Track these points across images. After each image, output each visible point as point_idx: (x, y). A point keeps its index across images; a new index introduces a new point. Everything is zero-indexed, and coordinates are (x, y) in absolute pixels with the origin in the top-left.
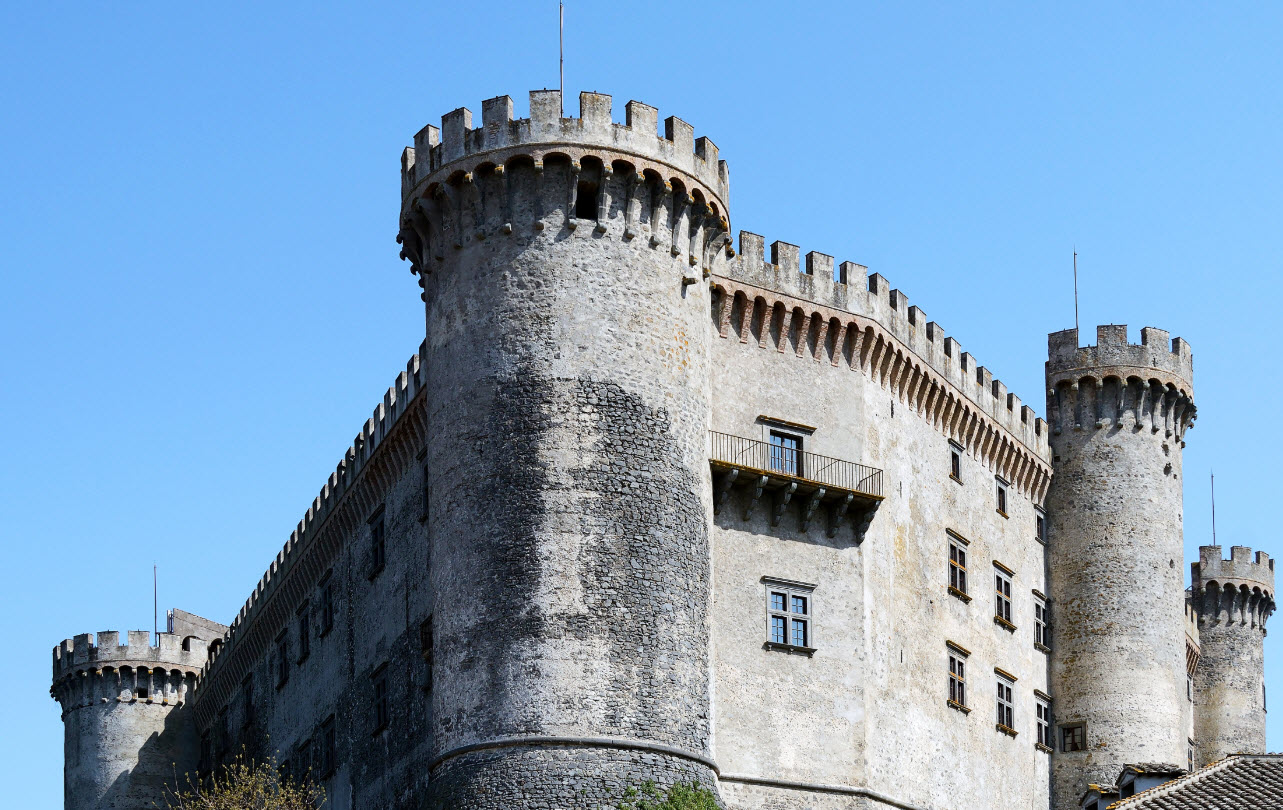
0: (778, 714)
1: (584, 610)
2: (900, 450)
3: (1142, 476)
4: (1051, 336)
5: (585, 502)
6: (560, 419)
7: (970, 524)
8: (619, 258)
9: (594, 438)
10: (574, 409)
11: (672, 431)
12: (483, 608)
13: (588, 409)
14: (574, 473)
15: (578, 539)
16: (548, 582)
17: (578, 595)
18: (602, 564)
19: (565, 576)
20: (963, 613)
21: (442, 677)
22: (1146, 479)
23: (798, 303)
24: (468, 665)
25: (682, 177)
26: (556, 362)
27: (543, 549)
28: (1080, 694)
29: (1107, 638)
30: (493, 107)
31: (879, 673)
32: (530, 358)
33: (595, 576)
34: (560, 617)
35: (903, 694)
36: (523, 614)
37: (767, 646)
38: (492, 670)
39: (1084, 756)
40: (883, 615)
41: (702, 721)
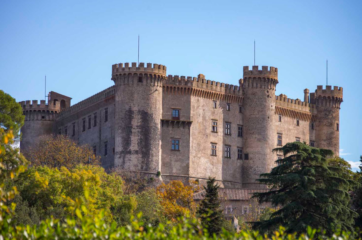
0: (173, 163)
1: (138, 150)
2: (200, 107)
3: (261, 99)
4: (244, 67)
5: (138, 131)
6: (135, 117)
7: (219, 116)
8: (145, 89)
9: (140, 120)
10: (137, 115)
11: (153, 117)
12: (122, 148)
13: (139, 115)
14: (137, 126)
15: (137, 137)
16: (132, 145)
17: (137, 147)
18: (141, 141)
19: (135, 144)
20: (216, 135)
21: (116, 158)
22: (263, 99)
23: (178, 86)
24: (120, 157)
25: (156, 74)
26: (135, 107)
27: (132, 139)
28: (248, 147)
29: (253, 135)
30: (127, 64)
31: (193, 153)
32: (131, 106)
33: (140, 143)
34: (134, 151)
35: (199, 156)
36: (128, 150)
37: (172, 150)
38: (124, 159)
39: (247, 161)
40: (195, 141)
41: (158, 167)
